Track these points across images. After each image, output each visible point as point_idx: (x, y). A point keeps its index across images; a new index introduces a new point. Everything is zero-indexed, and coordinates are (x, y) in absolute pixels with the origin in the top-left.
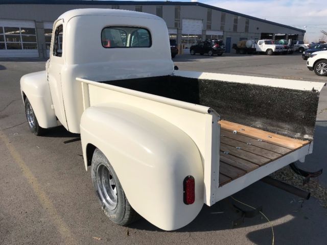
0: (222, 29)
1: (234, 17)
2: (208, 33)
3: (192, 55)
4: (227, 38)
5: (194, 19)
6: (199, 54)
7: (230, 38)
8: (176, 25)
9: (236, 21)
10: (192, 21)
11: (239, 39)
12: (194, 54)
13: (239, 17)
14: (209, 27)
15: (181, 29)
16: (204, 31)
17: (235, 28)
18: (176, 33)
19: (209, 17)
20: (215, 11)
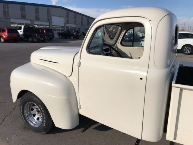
0: (75, 23)
1: (81, 16)
2: (68, 25)
3: (60, 38)
4: (78, 29)
5: (59, 16)
6: (64, 38)
7: (80, 29)
8: (48, 19)
9: (82, 19)
10: (58, 17)
11: (84, 29)
12: (62, 38)
13: (84, 17)
14: (68, 22)
15: (52, 22)
16: (65, 24)
17: (82, 22)
18: (49, 24)
19: (68, 16)
20: (71, 12)
